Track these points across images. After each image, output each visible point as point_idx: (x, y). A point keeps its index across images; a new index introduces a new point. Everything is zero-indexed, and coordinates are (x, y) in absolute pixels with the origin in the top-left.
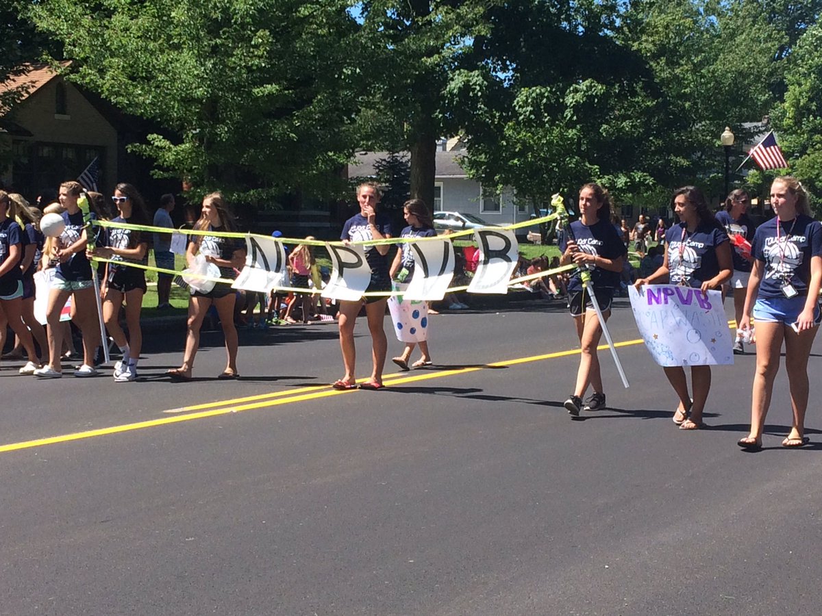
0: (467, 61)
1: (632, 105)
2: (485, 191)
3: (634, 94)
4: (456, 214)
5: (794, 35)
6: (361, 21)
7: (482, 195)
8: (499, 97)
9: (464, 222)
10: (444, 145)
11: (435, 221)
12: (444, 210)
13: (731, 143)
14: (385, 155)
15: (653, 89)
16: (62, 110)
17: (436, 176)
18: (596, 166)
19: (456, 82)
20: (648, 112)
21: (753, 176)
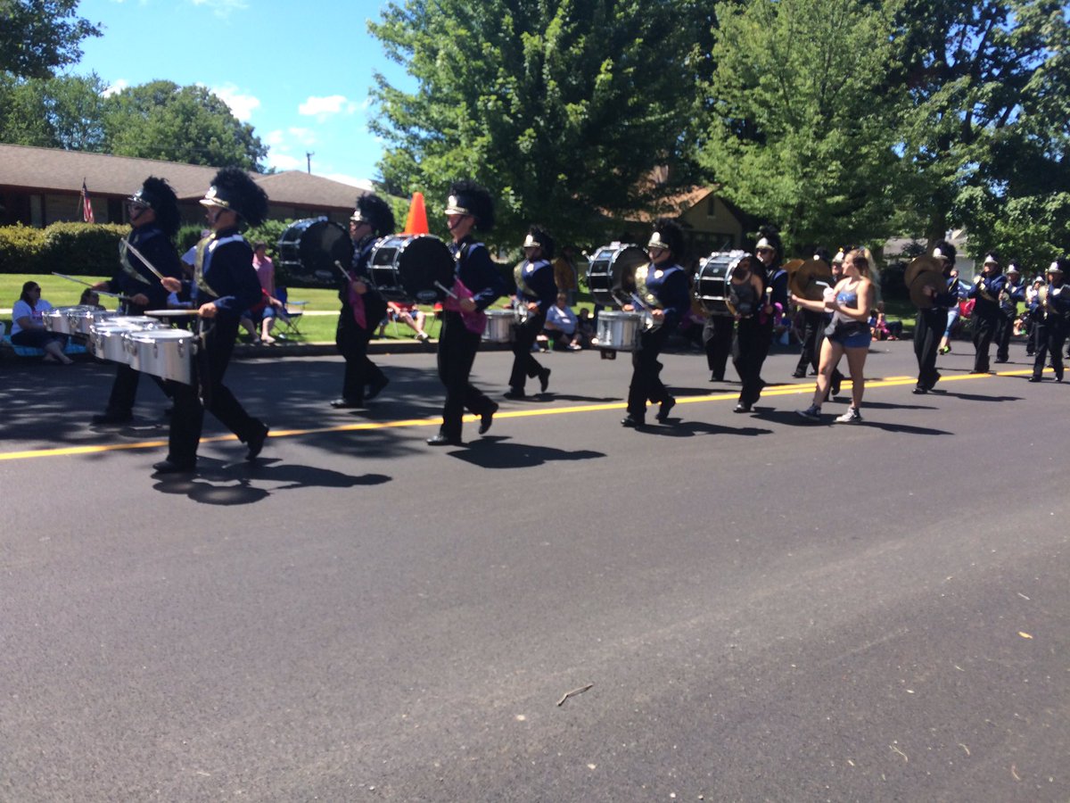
0: (974, 181)
6: (901, 155)
8: (991, 203)
10: (950, 235)
14: (910, 241)
16: (711, 213)
19: (964, 195)
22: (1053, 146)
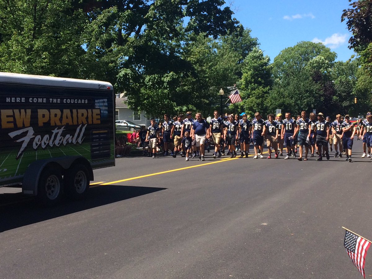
0: (126, 65)
1: (187, 81)
2: (135, 113)
3: (188, 76)
4: (124, 121)
5: (244, 55)
6: (86, 50)
7: (134, 114)
8: (137, 78)
9: (127, 124)
10: (119, 96)
11: (116, 124)
12: (120, 120)
13: (223, 94)
15: (194, 75)
17: (116, 107)
18: (175, 103)
19: (122, 73)
20: (193, 83)
21: (231, 106)
22: (165, 47)
